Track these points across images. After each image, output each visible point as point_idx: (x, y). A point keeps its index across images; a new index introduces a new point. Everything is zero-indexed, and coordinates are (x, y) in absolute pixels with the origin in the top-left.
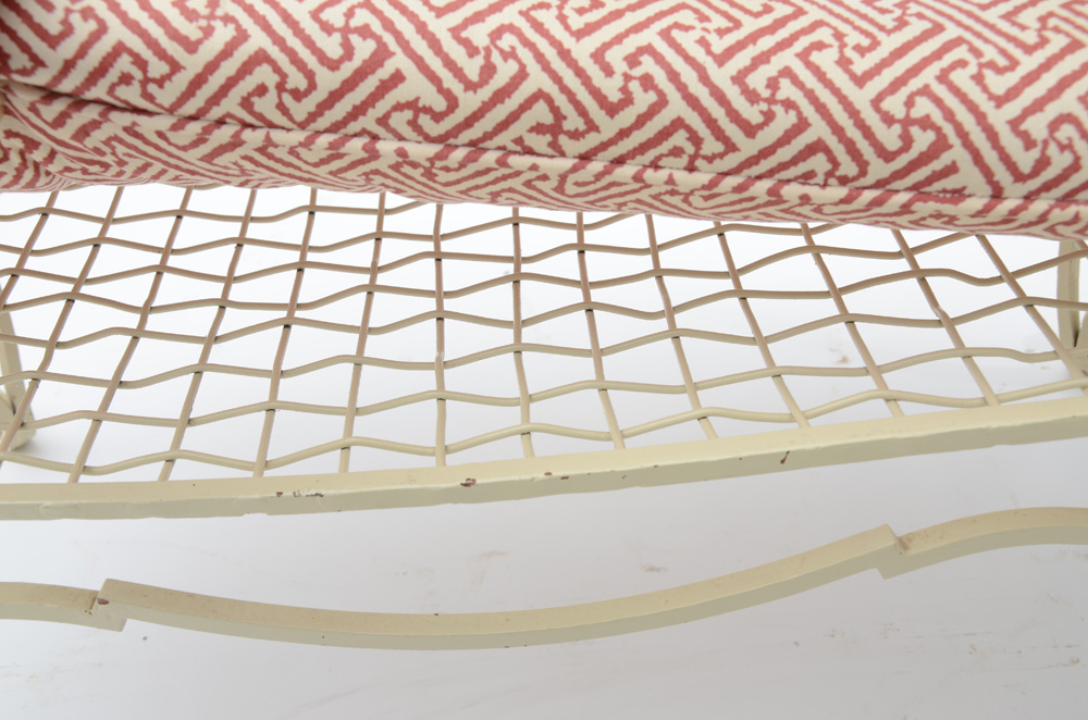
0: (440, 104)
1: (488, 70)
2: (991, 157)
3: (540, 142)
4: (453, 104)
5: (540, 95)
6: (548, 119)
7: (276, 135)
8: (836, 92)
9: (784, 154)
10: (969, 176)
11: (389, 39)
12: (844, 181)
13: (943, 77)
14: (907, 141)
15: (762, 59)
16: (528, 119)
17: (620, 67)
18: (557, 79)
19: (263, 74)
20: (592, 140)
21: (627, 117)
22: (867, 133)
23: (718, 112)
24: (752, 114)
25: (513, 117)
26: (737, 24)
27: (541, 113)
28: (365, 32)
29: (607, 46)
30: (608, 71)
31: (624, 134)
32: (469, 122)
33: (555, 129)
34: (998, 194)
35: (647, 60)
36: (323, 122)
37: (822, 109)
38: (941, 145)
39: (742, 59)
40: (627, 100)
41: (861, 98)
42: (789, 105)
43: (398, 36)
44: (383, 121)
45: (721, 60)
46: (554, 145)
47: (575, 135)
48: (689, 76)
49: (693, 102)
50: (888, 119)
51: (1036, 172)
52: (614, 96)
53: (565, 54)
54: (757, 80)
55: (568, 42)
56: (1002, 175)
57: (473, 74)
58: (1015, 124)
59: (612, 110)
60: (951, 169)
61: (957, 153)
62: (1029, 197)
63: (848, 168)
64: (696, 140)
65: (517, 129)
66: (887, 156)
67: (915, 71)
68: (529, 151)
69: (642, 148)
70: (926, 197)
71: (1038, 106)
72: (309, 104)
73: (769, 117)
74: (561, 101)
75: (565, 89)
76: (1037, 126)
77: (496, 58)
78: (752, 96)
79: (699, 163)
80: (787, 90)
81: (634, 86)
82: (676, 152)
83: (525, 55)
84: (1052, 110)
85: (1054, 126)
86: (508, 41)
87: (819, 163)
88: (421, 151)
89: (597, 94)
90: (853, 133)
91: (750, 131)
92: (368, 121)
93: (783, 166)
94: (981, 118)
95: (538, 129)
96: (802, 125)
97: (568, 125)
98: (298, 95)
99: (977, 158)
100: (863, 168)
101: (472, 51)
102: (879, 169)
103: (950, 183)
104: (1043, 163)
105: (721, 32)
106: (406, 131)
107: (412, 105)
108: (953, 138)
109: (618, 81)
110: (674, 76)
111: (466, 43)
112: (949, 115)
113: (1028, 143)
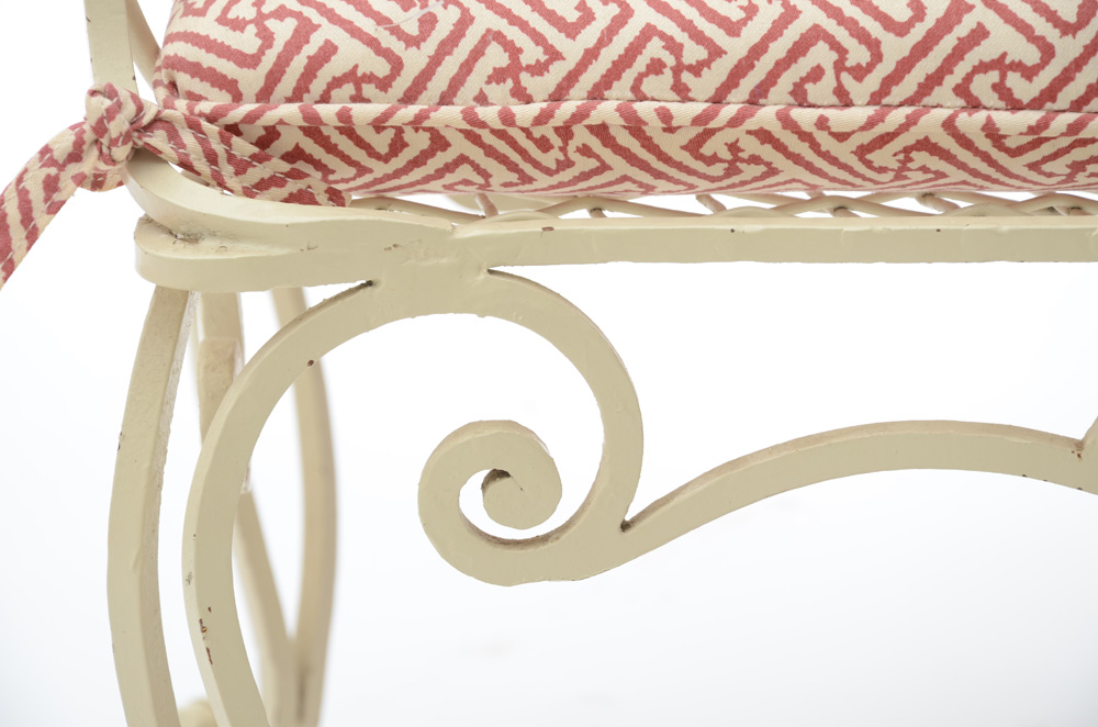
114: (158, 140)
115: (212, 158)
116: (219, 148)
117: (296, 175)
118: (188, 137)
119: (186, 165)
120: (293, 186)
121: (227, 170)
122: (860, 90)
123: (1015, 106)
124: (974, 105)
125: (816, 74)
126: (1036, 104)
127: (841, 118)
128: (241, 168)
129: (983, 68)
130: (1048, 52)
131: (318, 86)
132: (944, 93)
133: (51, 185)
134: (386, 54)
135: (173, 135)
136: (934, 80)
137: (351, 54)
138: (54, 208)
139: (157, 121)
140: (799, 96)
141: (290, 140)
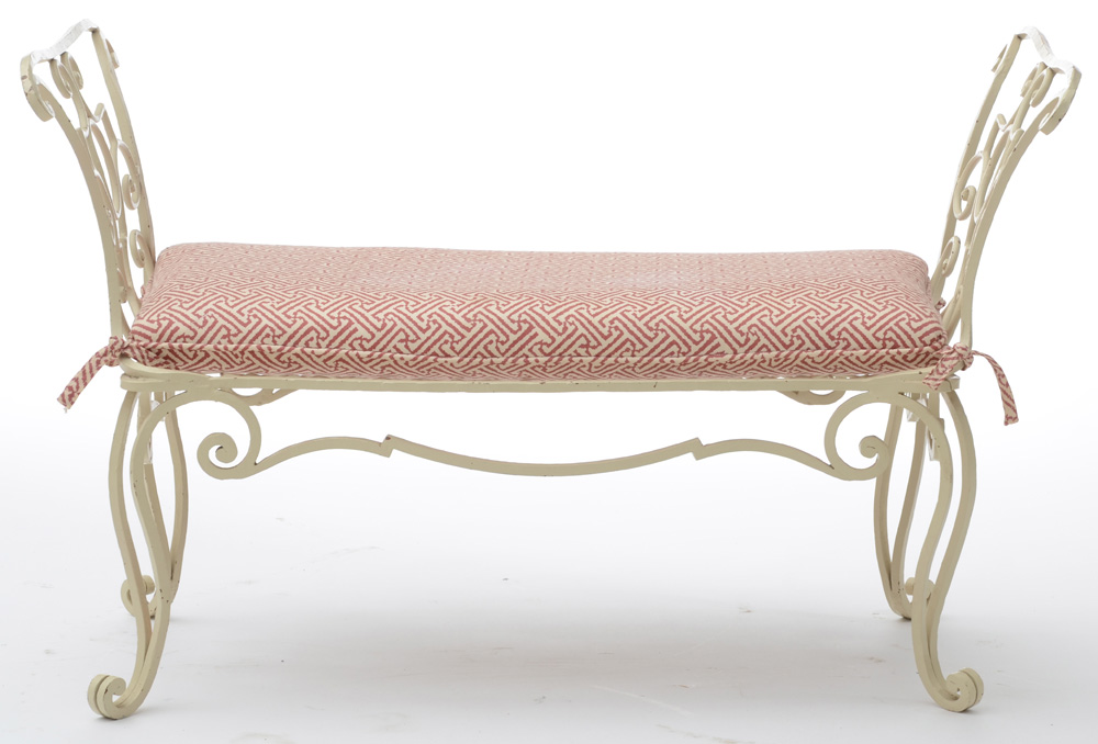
0: (549, 341)
1: (565, 329)
2: (730, 340)
3: (582, 351)
4: (554, 340)
5: (582, 335)
6: (585, 343)
7: (494, 359)
8: (678, 325)
9: (663, 346)
10: (724, 347)
11: (533, 323)
12: (684, 354)
13: (713, 317)
14: (702, 338)
15: (654, 317)
16: (578, 343)
17: (608, 325)
18: (587, 330)
19: (492, 337)
20: (600, 349)
21: (611, 340)
22: (689, 337)
23: (640, 335)
24: (651, 335)
25: (574, 343)
26: (646, 308)
27: (583, 341)
28: (525, 321)
29: (603, 318)
30: (604, 326)
31: (610, 345)
32: (559, 346)
33: (587, 346)
34: (735, 353)
35: (616, 322)
36: (510, 352)
37: (673, 331)
38: (713, 338)
39: (647, 318)
40: (611, 334)
41: (686, 326)
42: (663, 330)
43: (536, 321)
44: (530, 350)
45: (640, 319)
46: (587, 352)
47: (594, 347)
48: (630, 325)
49: (632, 333)
50: (695, 332)
51: (746, 343)
52: (606, 334)
53: (590, 322)
54: (652, 324)
55: (590, 318)
56: (735, 345)
57: (561, 331)
58: (737, 329)
59: (606, 338)
60: (717, 345)
61: (719, 340)
62: (747, 352)
63: (685, 349)
64: (634, 345)
65: (575, 347)
66: (696, 343)
67: (704, 316)
68: (579, 355)
69: (616, 350)
70: (712, 356)
71: (744, 323)
72: (506, 346)
73: (656, 335)
74: (589, 336)
75: (590, 332)
76: (745, 329)
77: (568, 325)
78: (651, 329)
79: (636, 353)
80: (662, 326)
81: (613, 330)
82: (628, 350)
83: (577, 323)
84: (749, 324)
85: (750, 328)
86: (571, 319)
87: (674, 348)
88: (543, 359)
89: (601, 333)
90: (685, 337)
91: (651, 340)
92: (525, 351)
93: (663, 351)
94: (726, 328)
95: (582, 346)
96: (668, 336)
97: (591, 344)
98: (503, 343)
99: (726, 340)
100: (689, 348)
101: (560, 324)
102: (695, 348)
103: (718, 350)
104: (748, 340)
105: (640, 311)
106: (538, 353)
107: (540, 343)
108: (717, 335)
109: (607, 329)
110: (625, 325)
111: (558, 321)
112: (715, 328)
113: (742, 334)
114: (128, 351)
115: (143, 357)
116: (145, 354)
117: (167, 362)
118: (136, 351)
119: (136, 358)
120: (165, 366)
121: (147, 361)
122: (324, 344)
123: (365, 350)
124: (354, 349)
125: (312, 339)
126: (370, 349)
127: (318, 351)
128: (151, 360)
129: (356, 339)
130: (373, 335)
131: (174, 338)
132: (346, 345)
133: (98, 362)
134: (193, 330)
135: (132, 351)
136: (343, 342)
137: (183, 330)
138: (99, 369)
139: (128, 346)
140: (307, 345)
141: (165, 353)
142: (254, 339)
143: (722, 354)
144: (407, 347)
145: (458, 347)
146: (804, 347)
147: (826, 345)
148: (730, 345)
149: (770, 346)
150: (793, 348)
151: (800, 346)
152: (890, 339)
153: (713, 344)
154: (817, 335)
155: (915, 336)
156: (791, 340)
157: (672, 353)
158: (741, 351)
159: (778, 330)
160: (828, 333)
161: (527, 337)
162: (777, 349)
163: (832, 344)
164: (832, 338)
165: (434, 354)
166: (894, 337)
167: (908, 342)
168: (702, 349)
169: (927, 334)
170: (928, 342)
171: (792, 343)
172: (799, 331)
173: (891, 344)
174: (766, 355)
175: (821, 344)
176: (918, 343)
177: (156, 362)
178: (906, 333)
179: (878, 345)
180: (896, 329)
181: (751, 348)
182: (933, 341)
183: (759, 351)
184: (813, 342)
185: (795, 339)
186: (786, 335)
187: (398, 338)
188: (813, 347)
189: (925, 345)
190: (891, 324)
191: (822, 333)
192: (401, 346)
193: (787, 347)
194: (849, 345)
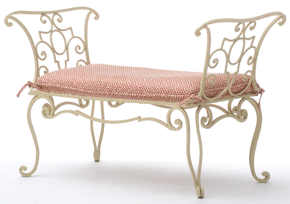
2: (146, 90)
3: (115, 91)
4: (110, 88)
6: (116, 89)
7: (98, 92)
12: (136, 93)
14: (141, 89)
16: (114, 89)
19: (98, 86)
20: (119, 91)
24: (130, 88)
28: (106, 83)
29: (121, 83)
32: (110, 90)
34: (147, 94)
35: (124, 84)
36: (101, 90)
37: (135, 87)
38: (143, 89)
41: (138, 86)
42: (133, 87)
43: (108, 83)
44: (105, 90)
46: (116, 91)
48: (126, 85)
49: (126, 87)
50: (139, 88)
53: (118, 84)
54: (131, 85)
56: (147, 92)
58: (148, 87)
60: (143, 91)
61: (144, 90)
62: (150, 94)
63: (136, 92)
64: (126, 90)
67: (143, 84)
68: (115, 92)
70: (142, 94)
75: (117, 86)
76: (150, 88)
79: (126, 92)
82: (124, 91)
85: (151, 87)
87: (134, 92)
88: (107, 93)
89: (119, 87)
90: (137, 89)
93: (132, 92)
94: (146, 87)
95: (115, 90)
98: (100, 88)
102: (138, 92)
104: (150, 90)
106: (107, 91)
107: (107, 88)
108: (144, 89)
109: (121, 86)
111: (112, 83)
112: (144, 87)
113: (149, 89)
114: (32, 85)
116: (35, 86)
117: (40, 89)
118: (34, 85)
119: (33, 87)
121: (36, 88)
122: (67, 86)
123: (75, 88)
124: (73, 87)
125: (65, 84)
127: (66, 88)
129: (73, 85)
130: (77, 84)
131: (41, 83)
132: (71, 86)
133: (24, 87)
135: (33, 85)
136: (71, 85)
137: (44, 81)
138: (24, 88)
140: (64, 86)
141: (40, 86)
142: (55, 83)
143: (144, 94)
144: (82, 87)
145: (92, 88)
146: (162, 93)
147: (167, 93)
148: (146, 92)
149: (155, 93)
150: (159, 93)
151: (161, 93)
152: (180, 93)
153: (142, 91)
154: (165, 90)
155: (186, 92)
156: (159, 91)
157: (134, 93)
158: (148, 93)
159: (157, 88)
160: (168, 90)
161: (105, 87)
162: (156, 94)
163: (168, 93)
164: (168, 91)
165: (87, 90)
166: (181, 92)
167: (184, 94)
168: (140, 92)
169: (189, 92)
170: (189, 94)
171: (159, 92)
172: (161, 89)
173: (180, 94)
174: (153, 95)
175: (166, 93)
176: (187, 94)
177: (38, 88)
178: (184, 91)
179: (178, 94)
180: (182, 90)
181: (151, 93)
182: (191, 94)
183: (152, 94)
184: (164, 92)
185: (160, 91)
186: (158, 90)
187: (81, 85)
188: (164, 94)
189: (188, 95)
190: (182, 89)
191: (167, 90)
192: (81, 87)
193: (158, 93)
194: (172, 93)
